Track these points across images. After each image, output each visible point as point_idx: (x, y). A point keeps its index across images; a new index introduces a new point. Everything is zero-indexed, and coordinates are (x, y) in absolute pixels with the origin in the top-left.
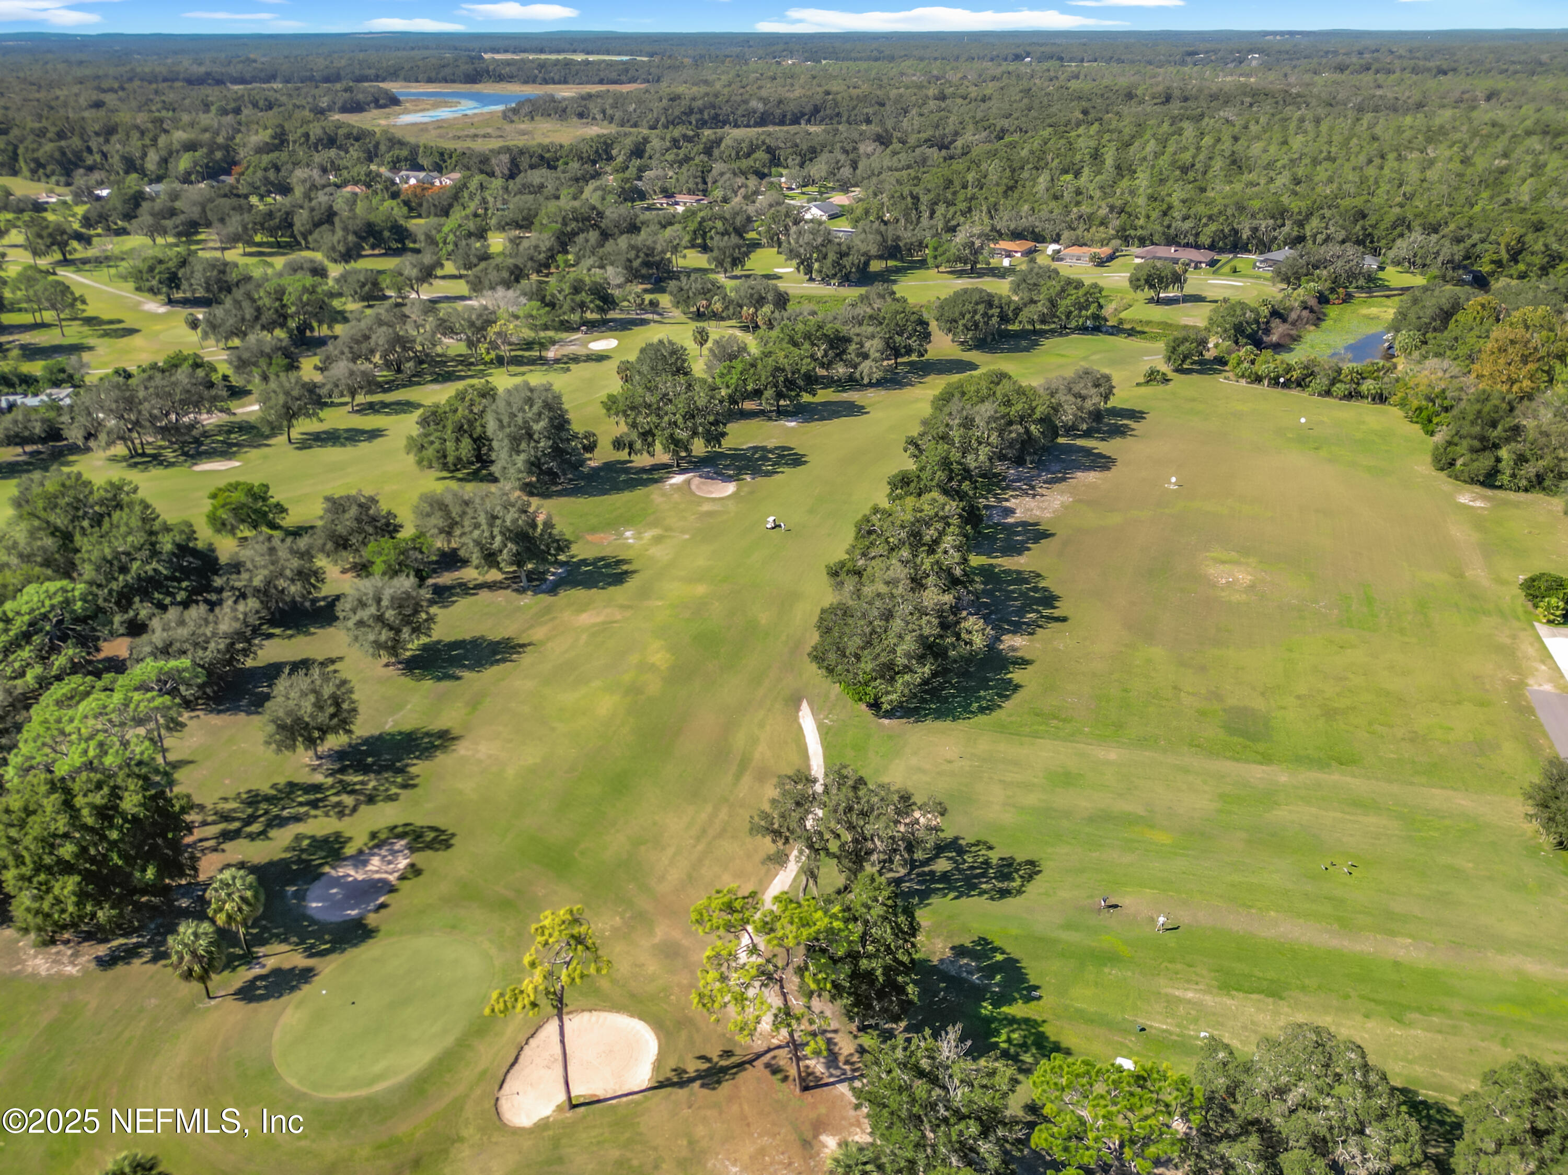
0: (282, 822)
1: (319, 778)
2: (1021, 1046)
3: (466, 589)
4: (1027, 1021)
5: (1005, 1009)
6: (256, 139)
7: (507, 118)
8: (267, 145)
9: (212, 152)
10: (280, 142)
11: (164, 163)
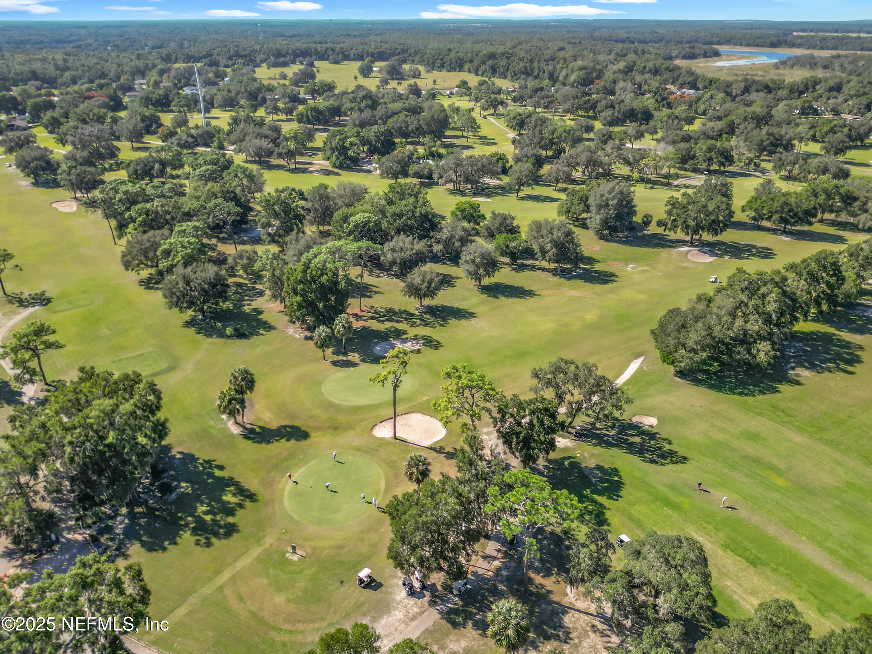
0: (392, 320)
1: (416, 312)
2: (589, 512)
3: (533, 268)
4: (601, 505)
5: (595, 496)
6: (615, 68)
7: (776, 66)
8: (620, 71)
9: (591, 73)
10: (629, 70)
11: (566, 77)
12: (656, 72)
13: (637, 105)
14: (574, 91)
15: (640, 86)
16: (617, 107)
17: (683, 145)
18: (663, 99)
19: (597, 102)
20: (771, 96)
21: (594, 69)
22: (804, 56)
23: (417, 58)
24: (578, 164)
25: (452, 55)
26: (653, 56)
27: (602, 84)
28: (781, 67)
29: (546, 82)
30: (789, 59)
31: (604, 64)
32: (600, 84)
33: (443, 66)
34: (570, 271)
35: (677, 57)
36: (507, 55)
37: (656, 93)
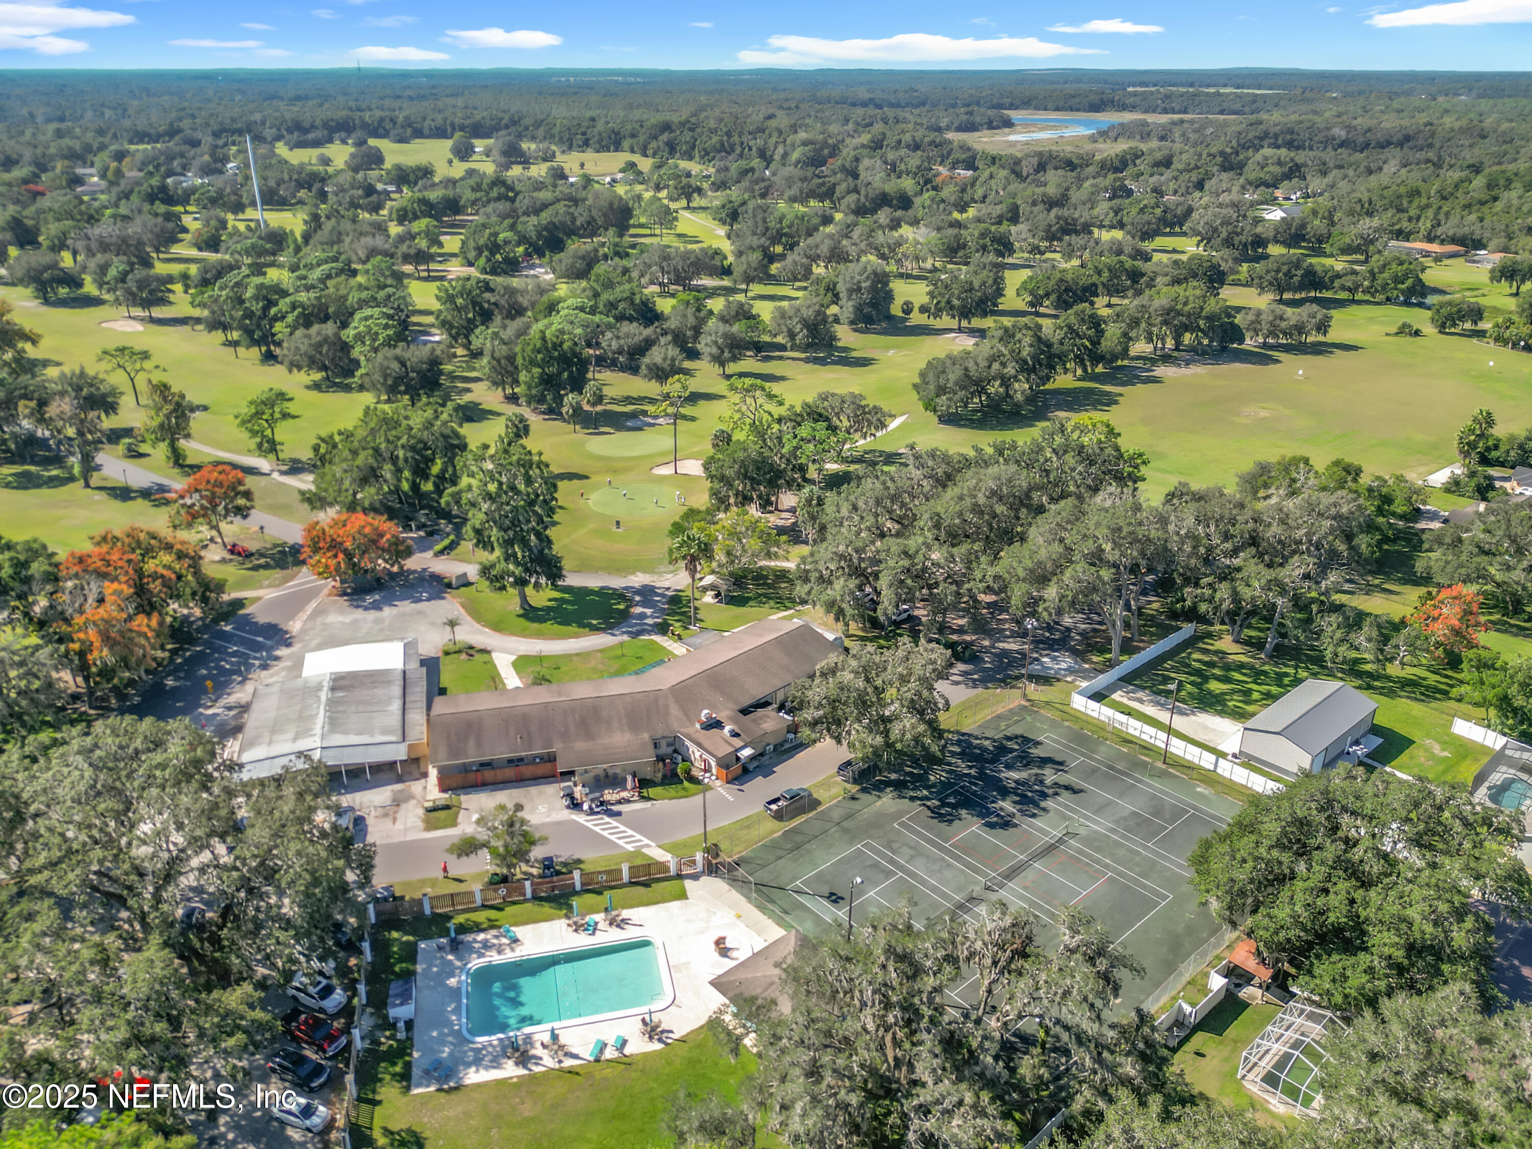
0: (634, 404)
6: (857, 141)
7: (1093, 139)
8: (863, 146)
9: (822, 149)
10: (877, 145)
11: (785, 155)
12: (916, 146)
13: (891, 187)
14: (797, 172)
15: (894, 166)
16: (863, 192)
17: (951, 232)
18: (927, 182)
19: (834, 185)
20: (1074, 174)
21: (825, 144)
22: (1132, 122)
23: (541, 132)
24: (819, 257)
25: (600, 126)
26: (910, 126)
27: (839, 163)
28: (1101, 140)
29: (756, 162)
30: (1112, 127)
31: (840, 138)
32: (835, 163)
33: (586, 143)
34: (823, 359)
35: (948, 128)
36: (690, 125)
37: (916, 174)
